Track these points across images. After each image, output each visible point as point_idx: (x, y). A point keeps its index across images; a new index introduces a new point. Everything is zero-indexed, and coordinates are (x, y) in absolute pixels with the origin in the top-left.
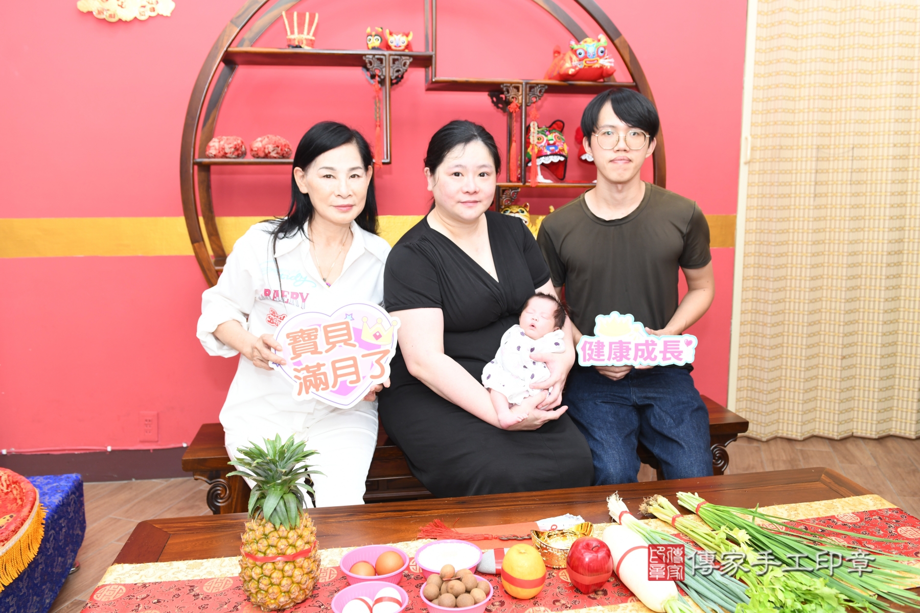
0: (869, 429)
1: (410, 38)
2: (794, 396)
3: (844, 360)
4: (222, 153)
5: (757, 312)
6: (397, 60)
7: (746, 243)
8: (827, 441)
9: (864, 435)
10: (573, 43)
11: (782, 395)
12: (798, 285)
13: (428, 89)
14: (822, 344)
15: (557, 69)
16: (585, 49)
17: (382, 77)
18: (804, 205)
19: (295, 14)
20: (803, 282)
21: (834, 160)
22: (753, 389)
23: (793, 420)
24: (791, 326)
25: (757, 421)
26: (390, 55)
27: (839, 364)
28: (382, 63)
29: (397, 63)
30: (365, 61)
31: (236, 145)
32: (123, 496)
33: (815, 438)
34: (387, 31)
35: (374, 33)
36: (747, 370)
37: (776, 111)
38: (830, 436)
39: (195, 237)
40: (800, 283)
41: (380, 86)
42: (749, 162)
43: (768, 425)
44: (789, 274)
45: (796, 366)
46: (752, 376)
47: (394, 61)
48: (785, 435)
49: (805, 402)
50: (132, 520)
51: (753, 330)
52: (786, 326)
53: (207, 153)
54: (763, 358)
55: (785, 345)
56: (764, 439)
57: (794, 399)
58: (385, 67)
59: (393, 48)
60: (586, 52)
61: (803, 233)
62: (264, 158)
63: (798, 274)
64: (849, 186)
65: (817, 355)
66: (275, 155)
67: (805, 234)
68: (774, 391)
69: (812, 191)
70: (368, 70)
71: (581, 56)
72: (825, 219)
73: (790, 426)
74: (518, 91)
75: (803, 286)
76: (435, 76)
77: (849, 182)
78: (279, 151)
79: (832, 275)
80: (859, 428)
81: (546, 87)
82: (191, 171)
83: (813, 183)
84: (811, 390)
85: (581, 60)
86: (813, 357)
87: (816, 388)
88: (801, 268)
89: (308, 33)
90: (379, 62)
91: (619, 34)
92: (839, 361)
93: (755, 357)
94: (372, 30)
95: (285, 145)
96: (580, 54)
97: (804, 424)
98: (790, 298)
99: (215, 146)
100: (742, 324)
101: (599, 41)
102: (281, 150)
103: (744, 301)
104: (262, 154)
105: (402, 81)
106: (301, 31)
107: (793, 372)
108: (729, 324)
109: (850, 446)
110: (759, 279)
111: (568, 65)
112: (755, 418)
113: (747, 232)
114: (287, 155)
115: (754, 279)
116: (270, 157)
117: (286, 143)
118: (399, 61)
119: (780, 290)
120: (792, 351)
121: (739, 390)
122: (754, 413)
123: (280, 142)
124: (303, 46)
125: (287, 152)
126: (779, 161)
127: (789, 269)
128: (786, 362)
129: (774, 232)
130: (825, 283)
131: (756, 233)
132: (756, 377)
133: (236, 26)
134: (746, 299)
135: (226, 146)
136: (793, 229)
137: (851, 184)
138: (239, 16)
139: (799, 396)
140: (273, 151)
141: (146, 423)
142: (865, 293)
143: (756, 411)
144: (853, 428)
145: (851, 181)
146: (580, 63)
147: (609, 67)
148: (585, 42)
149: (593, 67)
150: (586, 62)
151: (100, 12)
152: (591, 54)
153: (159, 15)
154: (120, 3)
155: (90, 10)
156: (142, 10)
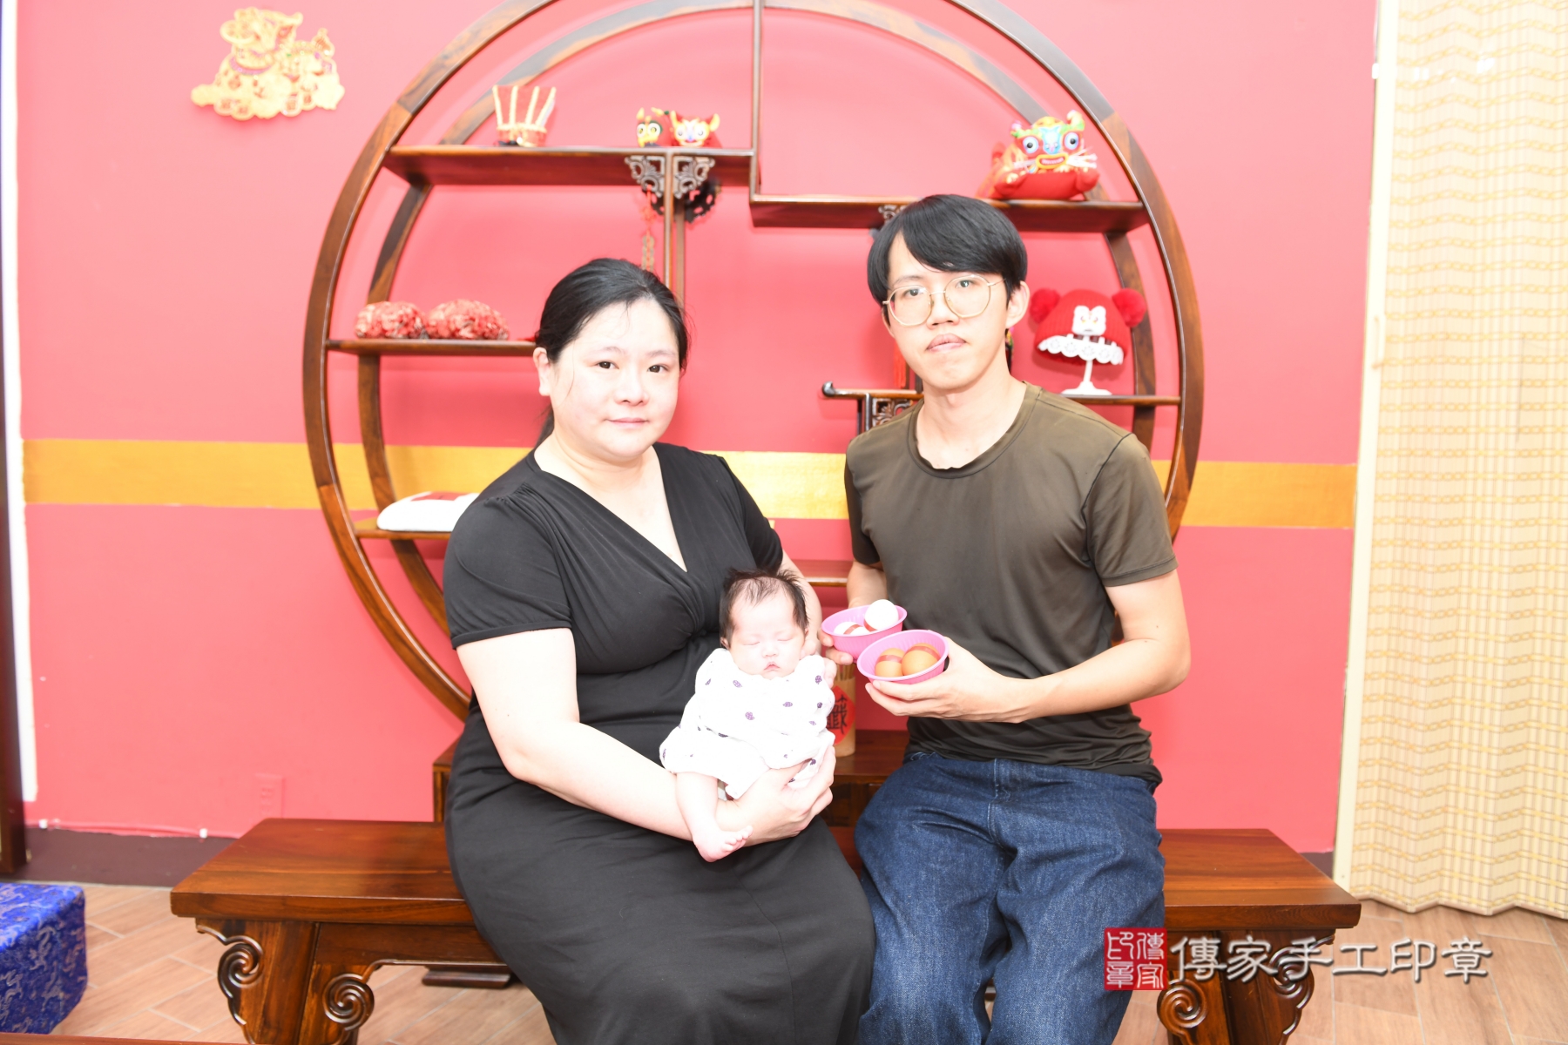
1: (714, 126)
2: (1474, 825)
4: (377, 331)
5: (1399, 656)
6: (687, 163)
7: (1377, 521)
8: (1544, 921)
10: (1018, 128)
11: (1450, 823)
12: (1483, 606)
13: (758, 223)
14: (1533, 724)
16: (1039, 136)
17: (659, 195)
18: (1496, 449)
19: (515, 88)
20: (1494, 599)
21: (1556, 363)
22: (1389, 808)
23: (1471, 874)
24: (1469, 686)
25: (1397, 871)
26: (675, 155)
28: (658, 169)
29: (685, 168)
30: (627, 168)
31: (401, 316)
33: (1517, 912)
34: (673, 115)
35: (648, 119)
36: (1377, 767)
37: (1436, 267)
38: (1550, 910)
39: (325, 475)
40: (1488, 602)
41: (654, 210)
42: (1382, 365)
43: (1419, 881)
44: (1465, 583)
45: (1479, 767)
46: (1388, 781)
47: (681, 165)
48: (1454, 902)
49: (1498, 839)
51: (1390, 691)
52: (1459, 686)
53: (356, 329)
55: (1456, 723)
56: (1411, 909)
57: (1474, 831)
58: (664, 176)
59: (683, 143)
60: (1041, 143)
61: (1493, 503)
62: (449, 338)
63: (1484, 584)
65: (1524, 747)
66: (470, 335)
67: (1498, 506)
68: (1433, 813)
69: (1513, 422)
71: (1030, 151)
72: (1539, 477)
73: (1465, 884)
75: (1493, 608)
76: (757, 194)
78: (476, 328)
79: (1555, 588)
82: (322, 360)
83: (1514, 406)
84: (1510, 815)
85: (1031, 157)
86: (1515, 749)
87: (1520, 811)
88: (1490, 572)
89: (534, 121)
90: (654, 168)
93: (1394, 743)
94: (646, 114)
95: (486, 318)
96: (1029, 146)
97: (1494, 883)
98: (1467, 630)
100: (1368, 677)
101: (1069, 122)
102: (480, 325)
103: (1371, 633)
104: (446, 333)
105: (712, 208)
106: (521, 117)
107: (1473, 777)
108: (1341, 677)
110: (1404, 590)
112: (1394, 866)
113: (1378, 498)
114: (491, 335)
115: (1392, 591)
116: (461, 338)
117: (489, 313)
118: (691, 166)
119: (1446, 615)
120: (1471, 735)
121: (1360, 806)
122: (1390, 854)
123: (477, 311)
124: (519, 141)
125: (491, 331)
126: (1443, 363)
127: (1465, 574)
128: (1459, 756)
129: (1434, 500)
130: (1540, 605)
131: (1397, 501)
132: (1396, 784)
133: (407, 109)
134: (1377, 629)
135: (385, 318)
136: (1474, 494)
138: (413, 92)
139: (1485, 827)
140: (465, 326)
141: (264, 794)
143: (1395, 852)
146: (1028, 162)
147: (1086, 170)
148: (1041, 124)
149: (1057, 170)
150: (1041, 161)
151: (226, 105)
152: (1052, 145)
153: (317, 108)
154: (257, 90)
155: (211, 101)
156: (291, 99)
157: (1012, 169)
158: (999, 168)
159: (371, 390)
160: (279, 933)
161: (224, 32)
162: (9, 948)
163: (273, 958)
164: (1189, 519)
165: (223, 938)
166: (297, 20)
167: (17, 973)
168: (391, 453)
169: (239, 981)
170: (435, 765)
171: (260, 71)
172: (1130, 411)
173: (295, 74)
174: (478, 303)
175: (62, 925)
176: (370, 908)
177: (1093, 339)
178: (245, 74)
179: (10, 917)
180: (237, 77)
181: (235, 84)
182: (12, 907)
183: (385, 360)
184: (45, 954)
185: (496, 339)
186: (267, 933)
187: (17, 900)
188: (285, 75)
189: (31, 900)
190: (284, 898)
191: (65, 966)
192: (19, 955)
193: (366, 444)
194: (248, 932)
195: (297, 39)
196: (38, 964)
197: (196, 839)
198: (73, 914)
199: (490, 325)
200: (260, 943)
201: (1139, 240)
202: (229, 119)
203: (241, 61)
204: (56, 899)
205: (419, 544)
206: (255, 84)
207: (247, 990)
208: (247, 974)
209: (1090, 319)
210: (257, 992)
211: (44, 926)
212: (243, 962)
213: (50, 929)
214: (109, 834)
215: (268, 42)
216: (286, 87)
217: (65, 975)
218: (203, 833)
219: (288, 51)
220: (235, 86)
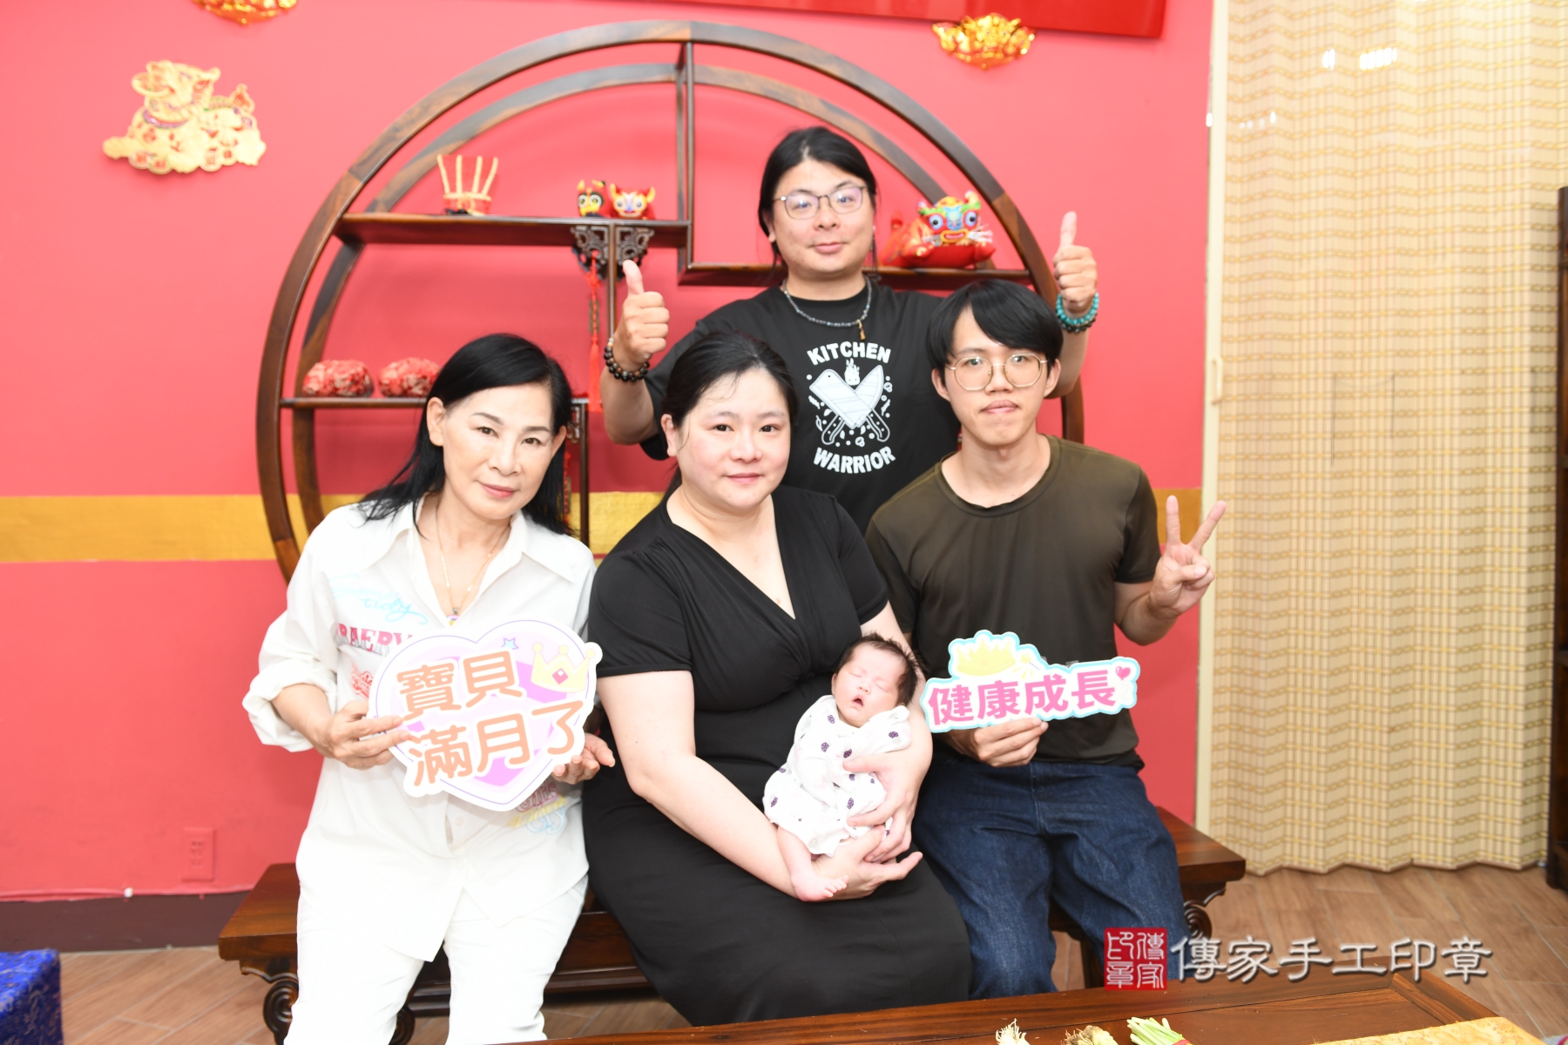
0: (1440, 852)
1: (651, 198)
2: (1310, 796)
3: (1393, 735)
4: (329, 389)
5: (1242, 653)
6: (628, 233)
8: (1369, 874)
9: (1431, 863)
10: (923, 206)
11: (1289, 795)
12: (1309, 607)
13: (682, 283)
14: (1353, 706)
15: (897, 249)
16: (944, 214)
17: (603, 262)
18: (1315, 472)
19: (459, 159)
20: (1318, 601)
21: (1361, 398)
22: (1238, 785)
23: (1308, 839)
24: (1300, 677)
25: (1247, 840)
26: (617, 226)
27: (1385, 741)
28: (602, 239)
29: (627, 238)
30: (573, 235)
31: (353, 375)
32: (146, 979)
33: (1347, 869)
34: (612, 187)
35: (589, 190)
36: (1227, 751)
37: (1262, 317)
38: (1374, 865)
39: (281, 530)
40: (1313, 604)
41: (599, 277)
42: (1220, 402)
43: (1266, 848)
44: (1293, 587)
45: (1310, 745)
46: (1236, 762)
47: (623, 235)
48: (1295, 864)
49: (1329, 807)
50: (156, 1025)
51: (1235, 683)
52: (1292, 676)
53: (305, 388)
54: (1254, 732)
55: (1291, 708)
56: (1261, 872)
57: (1309, 801)
58: (608, 245)
59: (622, 214)
60: (945, 220)
61: (1314, 518)
62: (401, 396)
63: (1310, 588)
64: (1389, 441)
65: (1347, 726)
66: (420, 392)
67: (1319, 521)
68: (1275, 787)
69: (1328, 448)
70: (579, 251)
71: (937, 227)
72: (1351, 495)
73: (1304, 848)
75: (1317, 608)
76: (692, 260)
77: (1389, 434)
79: (1367, 589)
80: (1423, 850)
82: (276, 418)
83: (1328, 436)
84: (1338, 785)
85: (937, 233)
86: (1339, 728)
87: (1346, 782)
89: (480, 190)
90: (597, 238)
91: (1000, 191)
92: (1385, 736)
93: (1241, 729)
94: (588, 184)
96: (935, 223)
97: (1328, 845)
98: (1296, 628)
99: (318, 376)
100: (1217, 672)
101: (967, 201)
103: (1218, 634)
104: (397, 390)
106: (467, 187)
107: (1307, 755)
108: (1195, 674)
109: (1409, 883)
110: (1244, 595)
111: (915, 241)
112: (1245, 835)
115: (1234, 597)
116: (413, 396)
118: (632, 235)
119: (1279, 615)
120: (1303, 719)
121: (1214, 786)
122: (1241, 826)
123: (428, 370)
124: (469, 211)
126: (1270, 400)
127: (1294, 580)
128: (1295, 737)
129: (1266, 517)
130: (1355, 603)
131: (1236, 519)
132: (1244, 764)
133: (358, 178)
134: (1223, 630)
135: (338, 377)
136: (1298, 511)
137: (1392, 437)
138: (364, 163)
139: (1318, 797)
140: (417, 384)
141: (194, 847)
142: (1423, 619)
143: (1245, 824)
144: (1412, 852)
145: (1392, 431)
146: (935, 237)
147: (984, 245)
148: (944, 203)
149: (958, 244)
150: (945, 236)
151: (140, 159)
152: (955, 223)
153: (237, 163)
154: (174, 144)
155: (124, 154)
156: (211, 154)
157: (919, 242)
158: (908, 240)
159: (306, 443)
161: (136, 84)
165: (268, 977)
166: (214, 75)
171: (176, 124)
173: (213, 129)
174: (427, 361)
175: (46, 988)
178: (160, 127)
180: (152, 130)
181: (150, 137)
184: (35, 1018)
188: (203, 129)
189: (12, 966)
191: (49, 1030)
192: (17, 1019)
195: (215, 93)
196: (30, 1029)
197: (121, 899)
198: (50, 978)
202: (146, 172)
203: (155, 114)
204: (37, 962)
206: (172, 137)
211: (32, 990)
213: (37, 993)
214: (22, 902)
215: (184, 94)
216: (206, 141)
217: (49, 1038)
218: (128, 893)
219: (206, 106)
220: (149, 139)
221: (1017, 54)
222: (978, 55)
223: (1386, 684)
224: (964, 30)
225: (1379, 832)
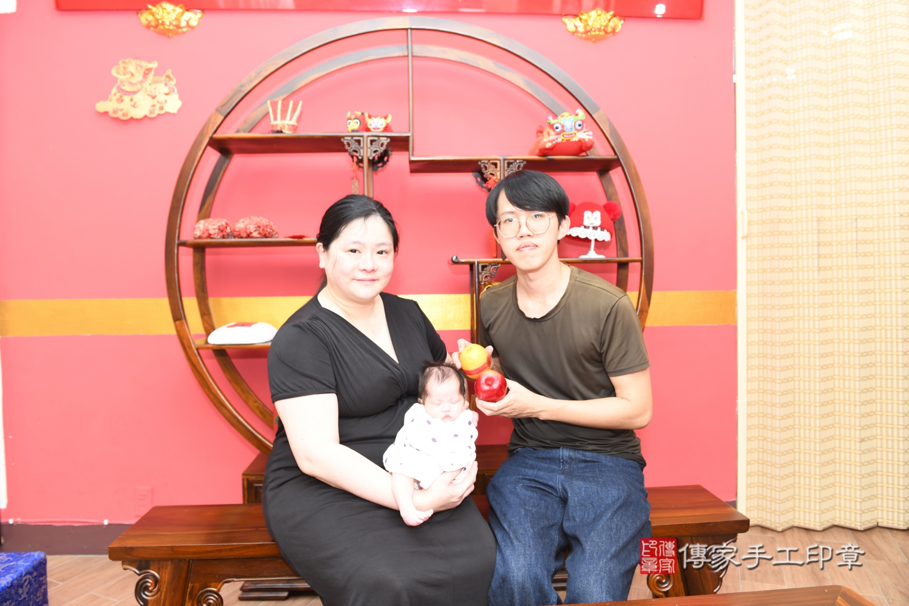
0: (896, 519)
1: (389, 120)
2: (810, 481)
3: (863, 443)
4: (206, 234)
5: (765, 392)
6: (375, 141)
7: (749, 320)
8: (850, 532)
9: (890, 525)
10: (551, 118)
11: (797, 481)
12: (807, 363)
13: (413, 171)
14: (837, 425)
16: (562, 123)
17: (360, 158)
18: (808, 279)
19: (280, 102)
20: (812, 359)
21: (836, 233)
22: (764, 475)
23: (810, 509)
24: (802, 407)
25: (771, 509)
26: (368, 136)
27: (858, 448)
28: (359, 144)
29: (374, 143)
30: (343, 143)
31: (219, 226)
33: (835, 528)
34: (366, 115)
35: (353, 117)
36: (756, 453)
37: (772, 184)
38: (853, 526)
39: (178, 315)
40: (809, 361)
41: (357, 166)
42: (747, 237)
43: (783, 514)
44: (796, 351)
45: (810, 450)
46: (763, 460)
47: (372, 142)
48: (802, 525)
49: (823, 488)
51: (761, 411)
52: (797, 407)
53: (193, 234)
54: (773, 441)
55: (797, 426)
56: (779, 529)
57: (810, 485)
58: (363, 148)
59: (372, 130)
60: (563, 126)
61: (809, 308)
62: (246, 238)
63: (807, 351)
64: (855, 259)
65: (833, 438)
66: (258, 236)
67: (811, 309)
68: (787, 476)
69: (816, 264)
71: (557, 130)
72: (831, 293)
73: (807, 514)
74: (496, 167)
75: (812, 364)
76: (413, 156)
77: (855, 255)
78: (261, 232)
79: (844, 352)
80: (885, 517)
81: (525, 163)
82: (176, 252)
83: (816, 256)
84: (828, 475)
85: (558, 134)
86: (828, 439)
87: (833, 473)
88: (809, 345)
89: (291, 119)
90: (357, 144)
91: (598, 109)
92: (858, 444)
93: (765, 439)
94: (352, 114)
95: (267, 226)
96: (557, 128)
97: (822, 512)
98: (799, 376)
99: (202, 227)
100: (749, 404)
101: (577, 115)
102: (263, 230)
103: (749, 380)
104: (245, 235)
105: (388, 163)
106: (283, 117)
107: (807, 456)
108: (735, 405)
109: (875, 537)
110: (765, 356)
111: (545, 140)
112: (769, 506)
113: (749, 308)
114: (269, 235)
115: (759, 357)
116: (253, 237)
117: (268, 224)
118: (377, 142)
119: (788, 368)
120: (805, 433)
121: (749, 475)
122: (766, 500)
123: (262, 222)
124: (284, 131)
125: (269, 233)
126: (778, 235)
127: (796, 346)
128: (799, 445)
129: (777, 307)
130: (837, 361)
131: (759, 309)
132: (767, 461)
133: (221, 114)
134: (752, 378)
135: (210, 227)
136: (798, 304)
137: (857, 256)
138: (224, 105)
139: (815, 483)
140: (255, 231)
141: (141, 498)
142: (881, 371)
143: (769, 499)
144: (878, 518)
145: (857, 253)
146: (557, 137)
147: (587, 140)
148: (563, 116)
149: (572, 140)
150: (563, 136)
151: (115, 112)
152: (569, 127)
153: (167, 113)
154: (133, 103)
155: (106, 110)
156: (152, 108)
157: (548, 140)
159: (200, 267)
160: (169, 567)
161: (113, 72)
162: (8, 587)
163: (166, 581)
164: (649, 323)
165: (138, 572)
166: (155, 65)
167: (12, 602)
168: (211, 301)
169: (148, 596)
170: (243, 475)
171: (135, 93)
172: (615, 266)
173: (154, 94)
174: (262, 218)
175: (35, 574)
176: (220, 550)
177: (595, 228)
178: (125, 95)
179: (6, 570)
180: (121, 97)
181: (120, 100)
182: (6, 565)
183: (208, 250)
184: (27, 591)
185: (271, 237)
186: (163, 567)
187: (9, 561)
188: (148, 95)
189: (17, 561)
190: (172, 547)
191: (37, 598)
192: (13, 591)
193: (198, 297)
194: (151, 568)
195: (155, 75)
196: (23, 597)
197: (101, 526)
198: (40, 568)
199: (268, 230)
200: (158, 573)
201: (616, 175)
202: (117, 119)
203: (123, 88)
204: (31, 560)
205: (229, 351)
206: (132, 100)
207: (151, 600)
208: (151, 592)
209: (593, 218)
210: (157, 601)
211: (26, 575)
212: (149, 584)
213: (29, 576)
214: (50, 525)
215: (139, 77)
216: (150, 101)
217: (37, 603)
218: (106, 522)
219: (150, 82)
220: (120, 101)
221: (614, 31)
222: (589, 34)
223: (858, 411)
224: (581, 19)
225: (855, 505)
